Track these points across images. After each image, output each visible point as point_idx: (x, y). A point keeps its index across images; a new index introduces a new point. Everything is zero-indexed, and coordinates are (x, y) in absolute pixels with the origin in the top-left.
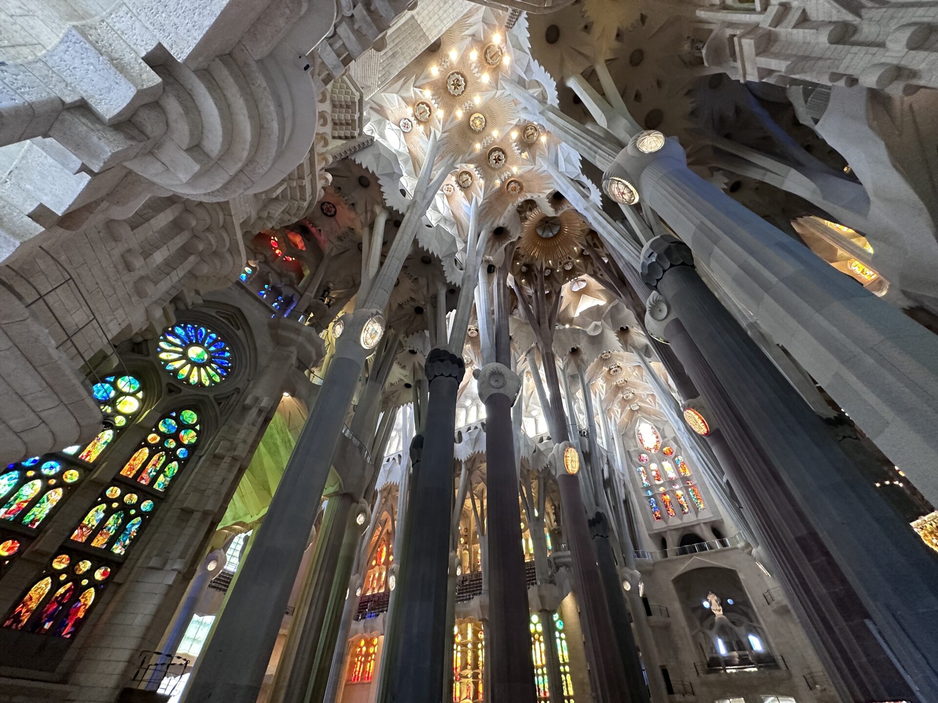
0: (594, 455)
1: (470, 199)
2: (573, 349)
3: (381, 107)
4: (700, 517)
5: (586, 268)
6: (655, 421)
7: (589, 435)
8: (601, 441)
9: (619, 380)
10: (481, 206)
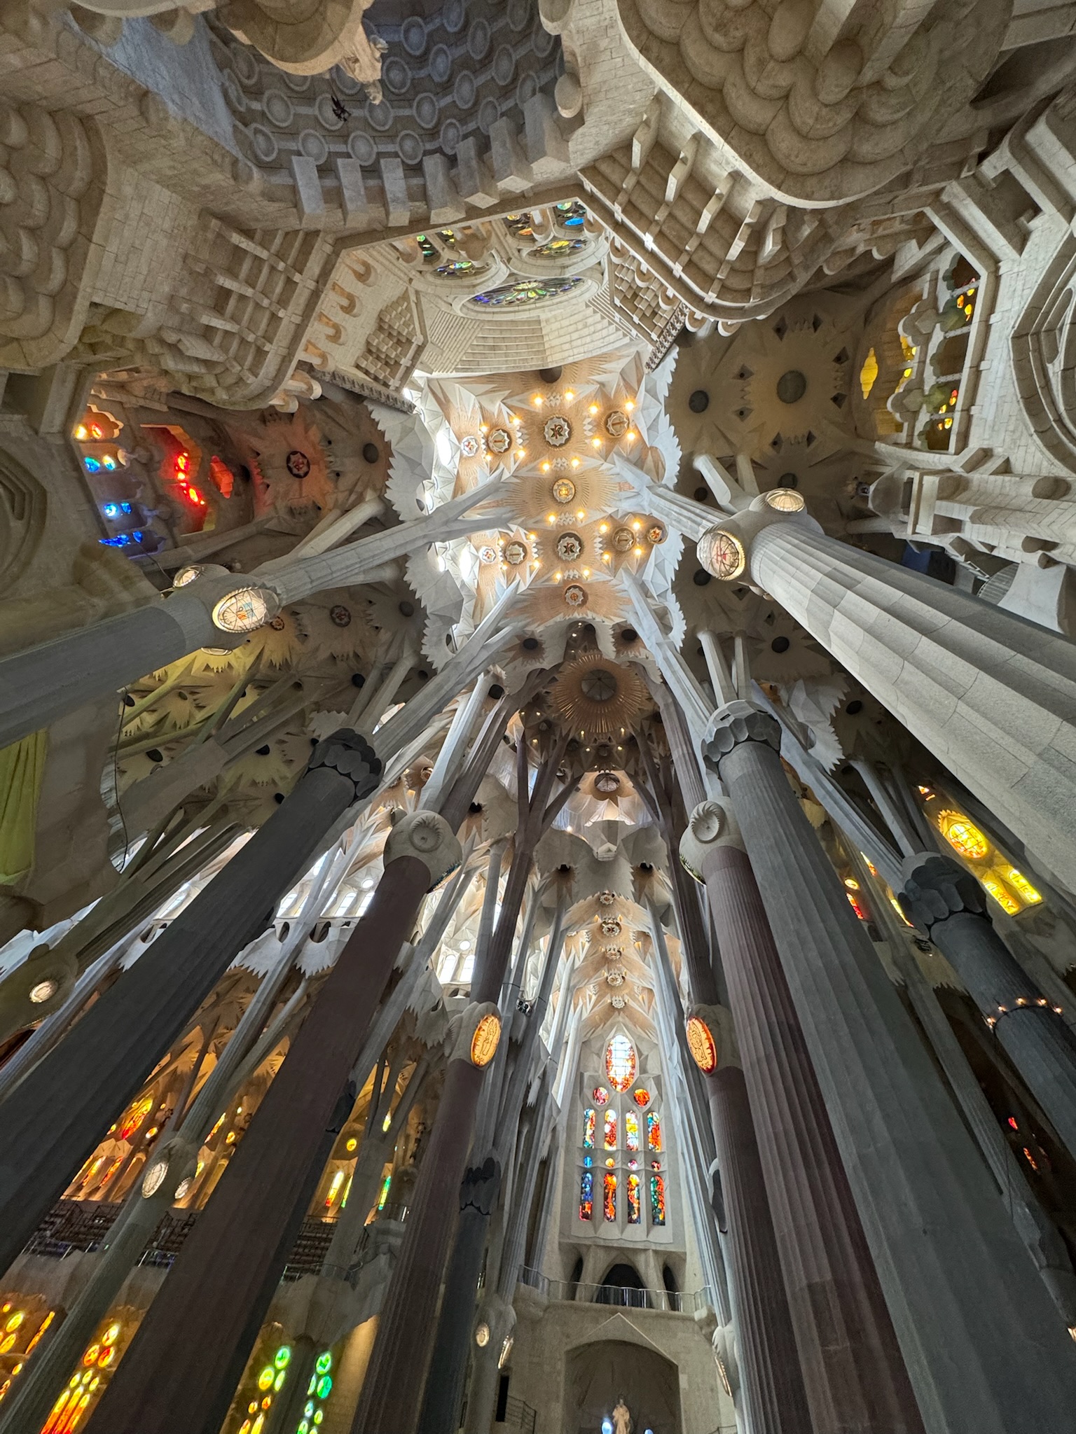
0: (526, 1050)
1: (509, 578)
2: (564, 867)
3: (448, 401)
4: (651, 1238)
5: (626, 765)
6: (639, 1037)
7: (533, 1014)
8: (547, 1036)
9: (611, 946)
10: (521, 594)
